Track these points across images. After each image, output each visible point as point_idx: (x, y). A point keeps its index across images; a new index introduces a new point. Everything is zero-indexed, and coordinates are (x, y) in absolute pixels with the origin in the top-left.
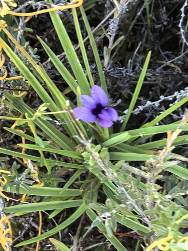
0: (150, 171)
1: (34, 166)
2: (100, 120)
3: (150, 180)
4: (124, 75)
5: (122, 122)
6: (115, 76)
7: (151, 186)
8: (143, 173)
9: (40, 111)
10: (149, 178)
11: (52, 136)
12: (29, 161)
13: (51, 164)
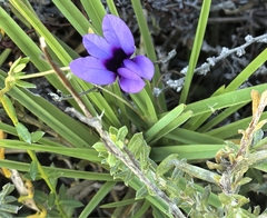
0: (224, 170)
1: (24, 182)
2: (123, 79)
3: (228, 188)
4: (181, 6)
5: (179, 90)
6: (164, 9)
7: (229, 199)
8: (213, 176)
9: (13, 74)
10: (225, 185)
11: (54, 123)
12: (15, 172)
13: (54, 174)
